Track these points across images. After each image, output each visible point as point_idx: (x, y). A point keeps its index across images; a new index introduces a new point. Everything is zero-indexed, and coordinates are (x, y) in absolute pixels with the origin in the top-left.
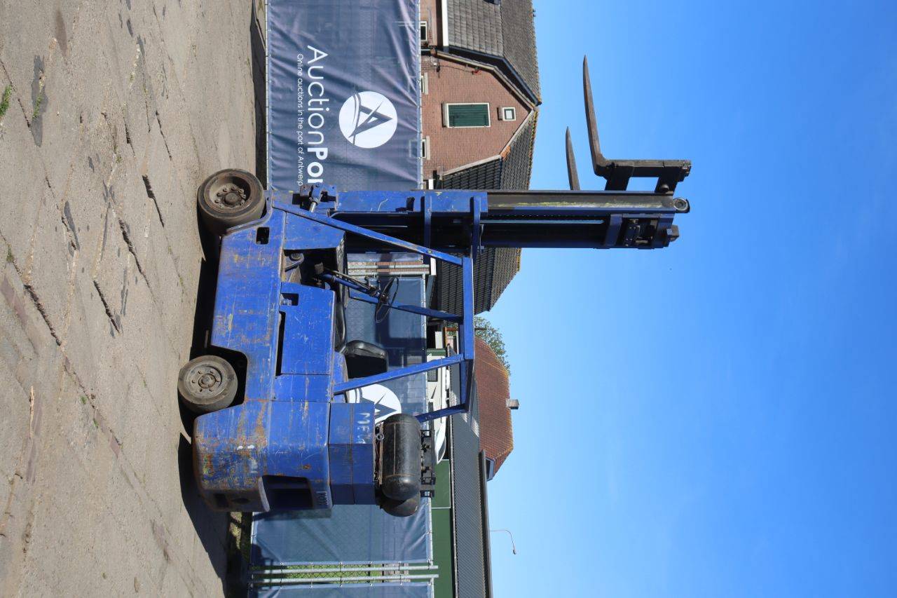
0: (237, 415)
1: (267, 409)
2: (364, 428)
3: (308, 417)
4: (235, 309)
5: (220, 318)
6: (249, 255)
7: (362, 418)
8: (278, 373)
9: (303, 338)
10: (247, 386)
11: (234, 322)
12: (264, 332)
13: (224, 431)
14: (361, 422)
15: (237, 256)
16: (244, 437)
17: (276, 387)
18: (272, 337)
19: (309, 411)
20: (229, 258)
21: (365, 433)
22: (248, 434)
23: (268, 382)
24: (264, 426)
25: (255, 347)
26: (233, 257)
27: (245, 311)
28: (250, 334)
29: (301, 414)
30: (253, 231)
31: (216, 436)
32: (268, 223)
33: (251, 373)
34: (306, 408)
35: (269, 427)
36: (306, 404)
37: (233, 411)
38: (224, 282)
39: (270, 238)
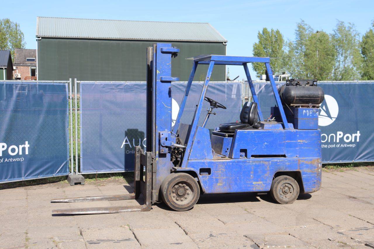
0: (306, 174)
1: (303, 160)
2: (311, 113)
3: (305, 140)
4: (250, 181)
5: (255, 188)
6: (218, 178)
7: (306, 114)
8: (284, 156)
9: (265, 145)
10: (292, 171)
11: (257, 181)
12: (263, 165)
13: (313, 179)
14: (308, 114)
15: (218, 184)
16: (316, 169)
17: (291, 156)
18: (266, 161)
19: (303, 140)
20: (219, 188)
21: (313, 112)
22: (315, 168)
23: (290, 161)
24: (311, 160)
25: (271, 168)
26: (219, 186)
27: (251, 176)
28: (264, 172)
29: (304, 143)
30: (202, 177)
31: (315, 182)
32: (197, 169)
33: (285, 169)
34: (301, 141)
35: (310, 158)
36: (299, 141)
37: (304, 176)
38: (234, 189)
39: (207, 167)
